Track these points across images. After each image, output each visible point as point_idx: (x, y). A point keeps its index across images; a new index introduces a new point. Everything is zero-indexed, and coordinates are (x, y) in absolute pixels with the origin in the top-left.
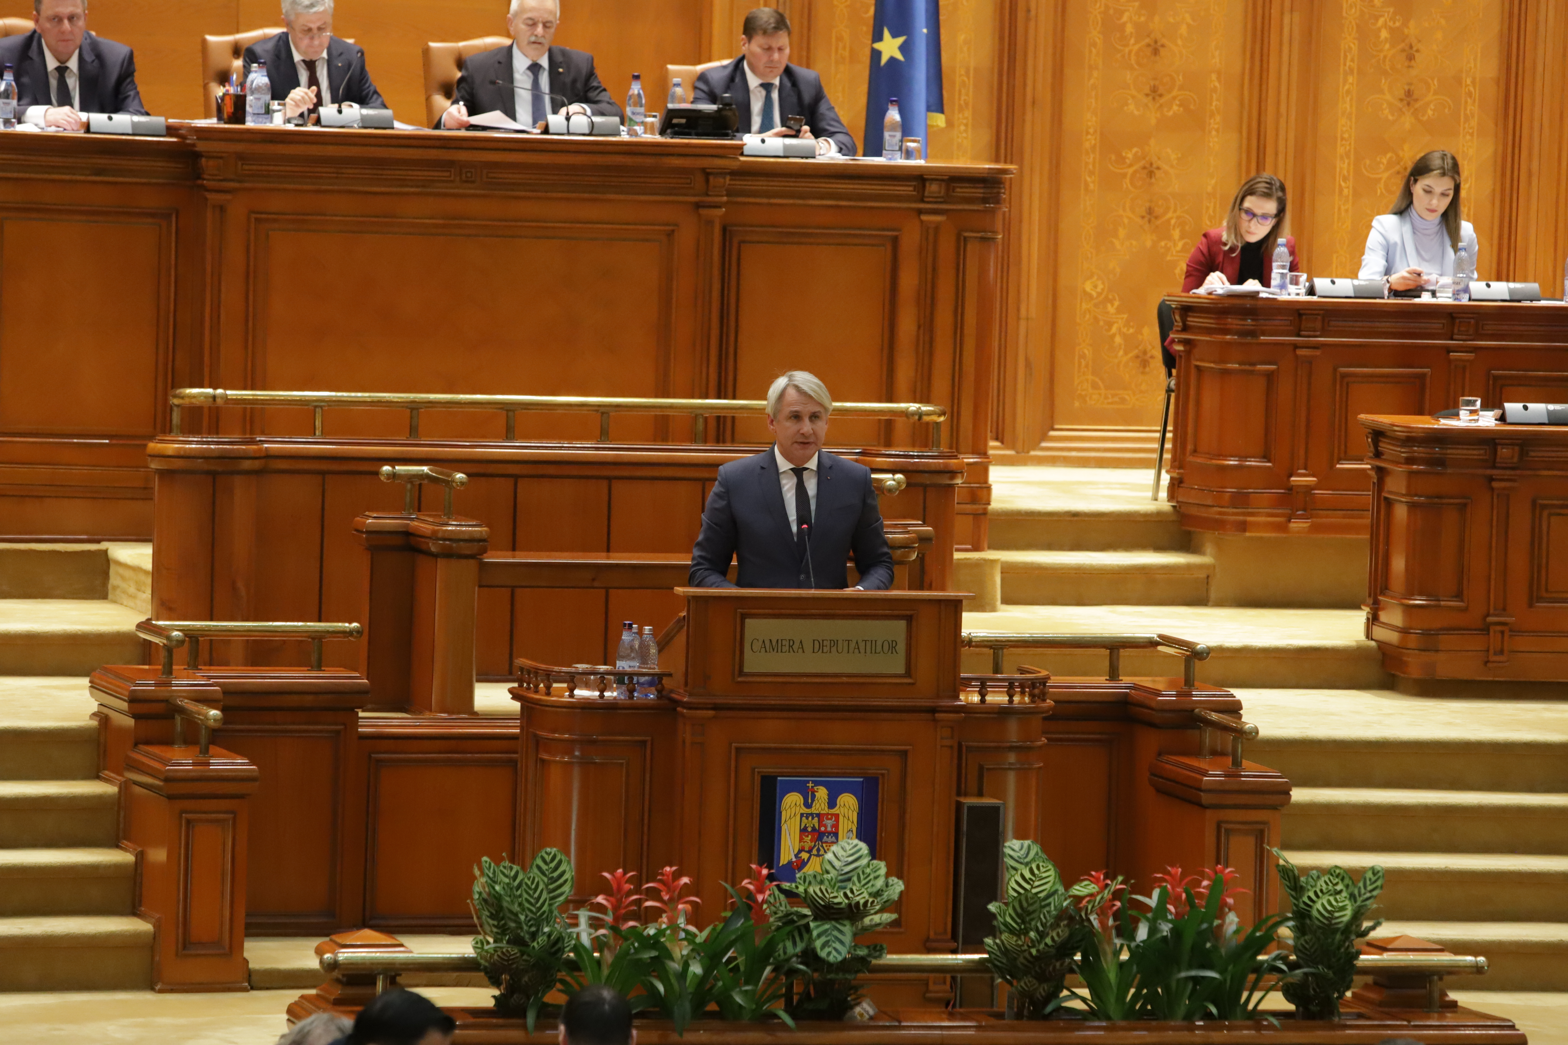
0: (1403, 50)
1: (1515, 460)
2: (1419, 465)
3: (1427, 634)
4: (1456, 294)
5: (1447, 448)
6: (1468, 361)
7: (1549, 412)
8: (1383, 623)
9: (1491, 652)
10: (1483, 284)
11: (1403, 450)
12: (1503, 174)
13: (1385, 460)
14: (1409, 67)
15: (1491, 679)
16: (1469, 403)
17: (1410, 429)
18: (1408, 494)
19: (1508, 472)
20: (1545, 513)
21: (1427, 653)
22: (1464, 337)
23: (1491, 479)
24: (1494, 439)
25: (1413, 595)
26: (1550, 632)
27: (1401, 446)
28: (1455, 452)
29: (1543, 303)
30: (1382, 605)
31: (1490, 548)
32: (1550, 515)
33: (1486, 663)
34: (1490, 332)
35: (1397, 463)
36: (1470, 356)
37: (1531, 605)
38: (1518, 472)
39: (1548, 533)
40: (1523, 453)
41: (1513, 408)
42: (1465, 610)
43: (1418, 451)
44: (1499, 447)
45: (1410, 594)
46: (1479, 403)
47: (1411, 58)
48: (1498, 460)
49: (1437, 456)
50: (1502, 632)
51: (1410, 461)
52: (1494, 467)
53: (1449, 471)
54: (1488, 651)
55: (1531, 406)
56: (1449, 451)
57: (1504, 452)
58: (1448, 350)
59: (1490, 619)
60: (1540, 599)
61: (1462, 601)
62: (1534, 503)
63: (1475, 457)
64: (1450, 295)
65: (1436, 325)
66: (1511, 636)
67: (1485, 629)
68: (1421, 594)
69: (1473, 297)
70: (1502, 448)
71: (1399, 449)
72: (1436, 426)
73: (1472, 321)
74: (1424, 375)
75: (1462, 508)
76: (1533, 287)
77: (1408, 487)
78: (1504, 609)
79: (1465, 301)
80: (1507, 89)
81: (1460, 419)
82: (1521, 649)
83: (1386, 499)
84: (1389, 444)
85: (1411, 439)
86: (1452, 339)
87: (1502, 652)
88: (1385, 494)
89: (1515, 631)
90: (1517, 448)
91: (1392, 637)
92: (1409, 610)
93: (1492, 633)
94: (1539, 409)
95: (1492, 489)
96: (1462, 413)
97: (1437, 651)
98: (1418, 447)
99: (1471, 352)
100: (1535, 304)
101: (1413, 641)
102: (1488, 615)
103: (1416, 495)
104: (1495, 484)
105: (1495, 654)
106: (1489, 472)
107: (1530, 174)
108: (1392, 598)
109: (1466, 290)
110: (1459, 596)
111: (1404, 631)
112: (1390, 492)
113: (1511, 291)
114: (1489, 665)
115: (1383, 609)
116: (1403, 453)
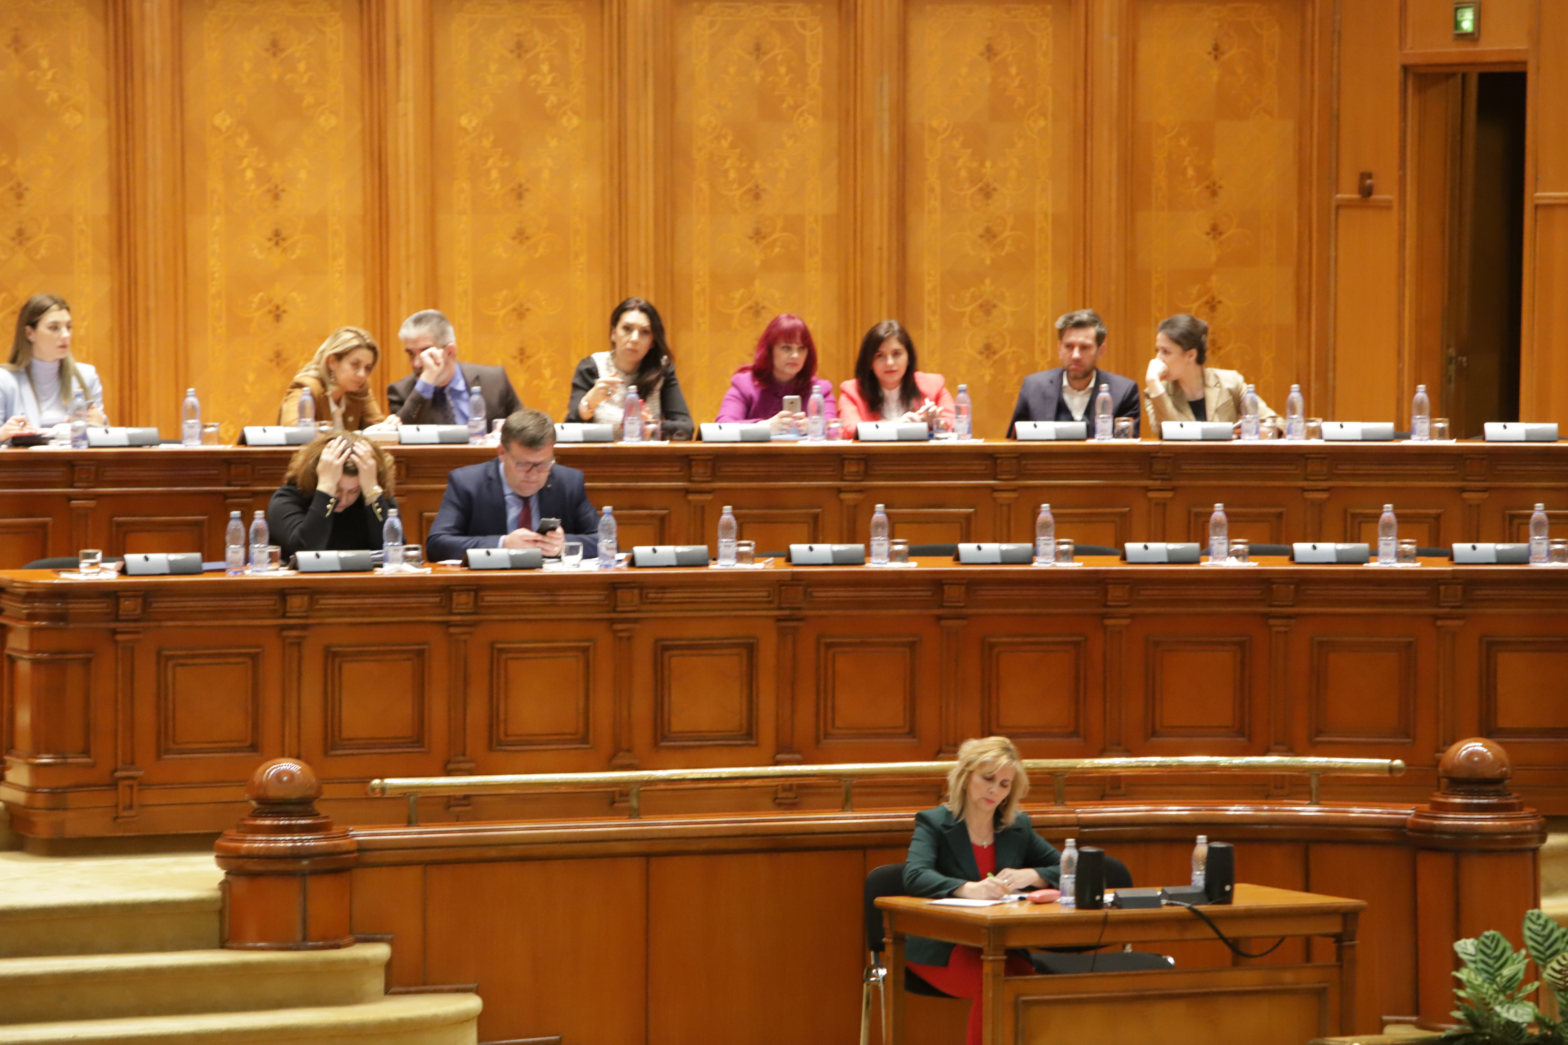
0: (11, 189)
1: (139, 611)
2: (43, 621)
3: (53, 792)
4: (75, 441)
5: (69, 603)
6: (90, 508)
7: (171, 563)
8: (10, 783)
9: (121, 807)
10: (102, 429)
11: (24, 606)
12: (121, 313)
13: (7, 617)
14: (19, 205)
15: (121, 834)
16: (89, 556)
17: (30, 585)
18: (30, 652)
19: (132, 625)
20: (170, 664)
21: (56, 812)
22: (85, 484)
23: (114, 632)
24: (116, 592)
25: (39, 753)
26: (181, 784)
27: (24, 603)
28: (76, 607)
29: (164, 447)
30: (8, 764)
31: (116, 701)
32: (175, 666)
33: (116, 818)
34: (111, 479)
35: (19, 619)
36: (91, 503)
37: (159, 757)
38: (141, 624)
39: (174, 684)
40: (146, 605)
41: (133, 559)
42: (92, 766)
43: (39, 606)
44: (122, 600)
45: (36, 753)
46: (99, 556)
47: (20, 196)
48: (121, 612)
49: (59, 611)
50: (131, 787)
51: (31, 617)
52: (117, 620)
53: (71, 626)
54: (117, 806)
55: (151, 556)
56: (71, 606)
57: (126, 604)
58: (69, 498)
59: (118, 774)
60: (167, 751)
61: (89, 757)
62: (159, 654)
63: (97, 611)
64: (69, 442)
65: (56, 473)
66: (140, 790)
67: (114, 784)
68: (47, 752)
69: (93, 443)
70: (125, 601)
71: (19, 605)
72: (56, 581)
73: (93, 468)
74: (44, 526)
75: (87, 663)
76: (151, 431)
77: (31, 642)
78: (133, 763)
79: (83, 448)
80: (120, 228)
81: (80, 573)
82: (151, 803)
83: (9, 656)
84: (11, 600)
85: (32, 595)
86: (72, 487)
87: (131, 807)
88: (7, 652)
89: (144, 785)
90: (140, 600)
91: (19, 797)
92: (36, 769)
93: (120, 789)
94: (160, 560)
95: (116, 642)
96: (82, 565)
97: (65, 809)
98: (40, 602)
99: (92, 499)
100: (155, 449)
101: (40, 801)
102: (116, 770)
103: (38, 652)
104: (119, 637)
105: (125, 809)
106: (113, 625)
107: (147, 313)
108: (18, 757)
109: (84, 437)
110: (86, 752)
111: (31, 791)
112: (15, 650)
113: (130, 437)
114: (120, 821)
115: (9, 768)
116: (24, 609)
